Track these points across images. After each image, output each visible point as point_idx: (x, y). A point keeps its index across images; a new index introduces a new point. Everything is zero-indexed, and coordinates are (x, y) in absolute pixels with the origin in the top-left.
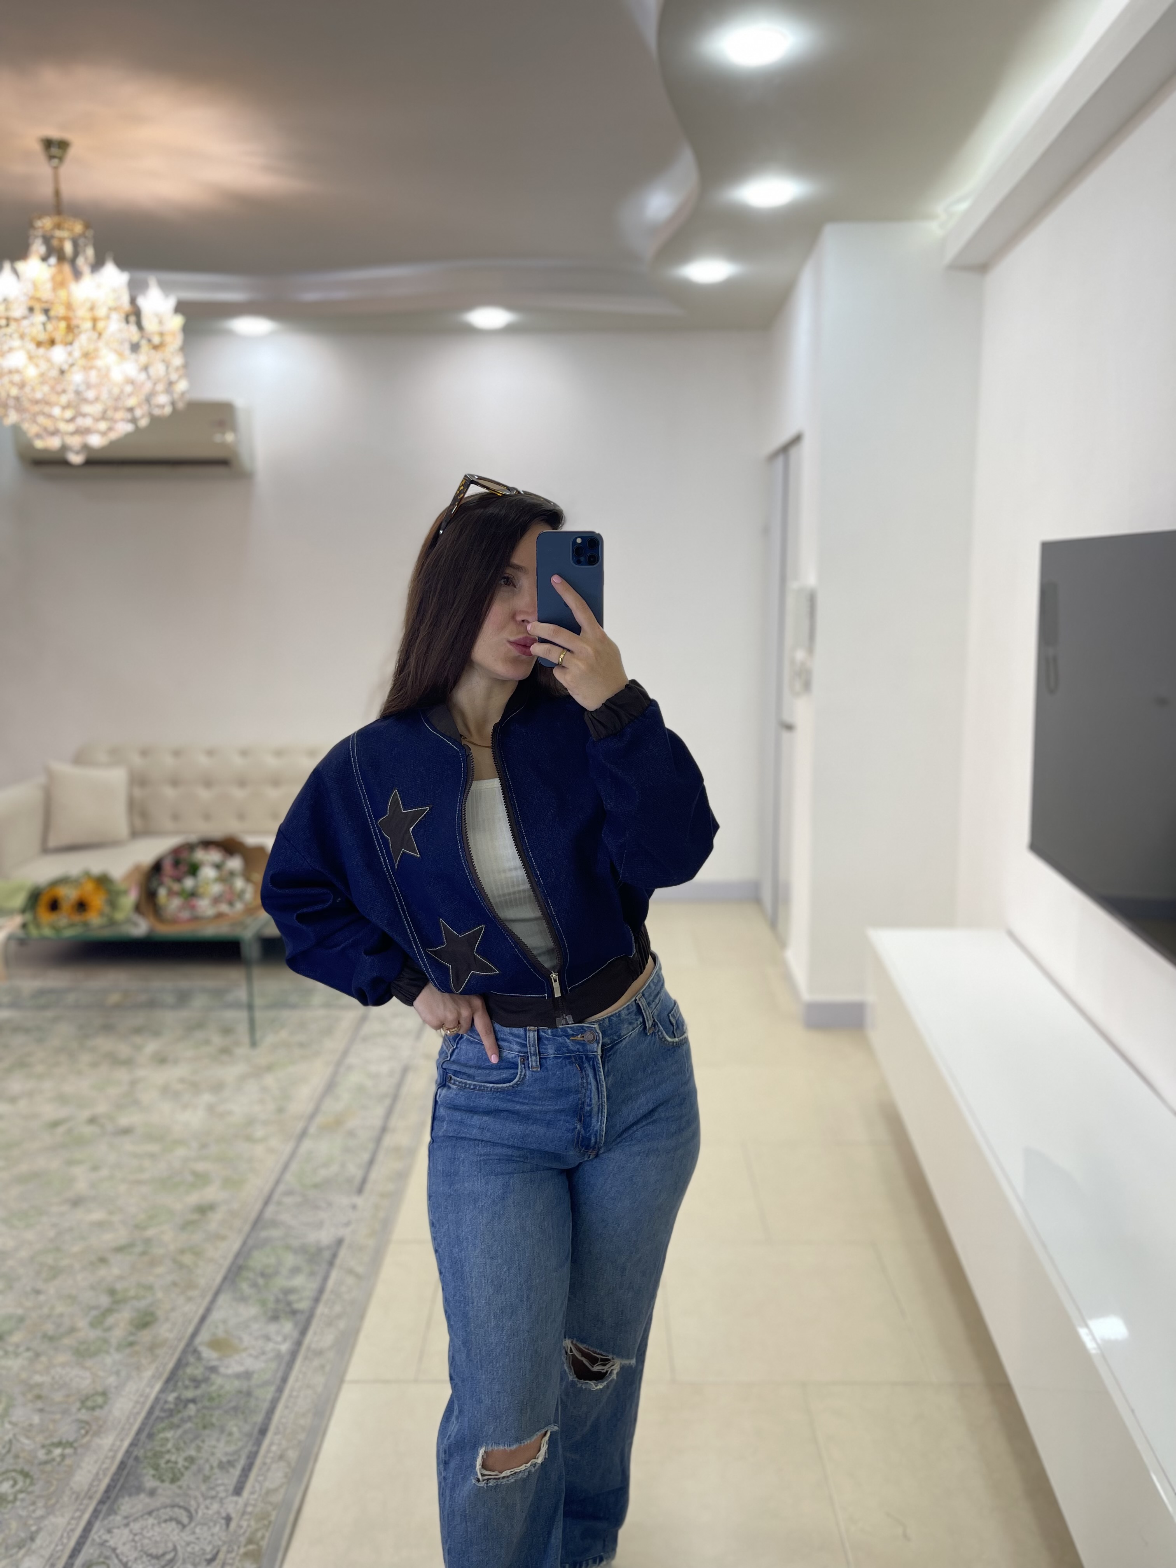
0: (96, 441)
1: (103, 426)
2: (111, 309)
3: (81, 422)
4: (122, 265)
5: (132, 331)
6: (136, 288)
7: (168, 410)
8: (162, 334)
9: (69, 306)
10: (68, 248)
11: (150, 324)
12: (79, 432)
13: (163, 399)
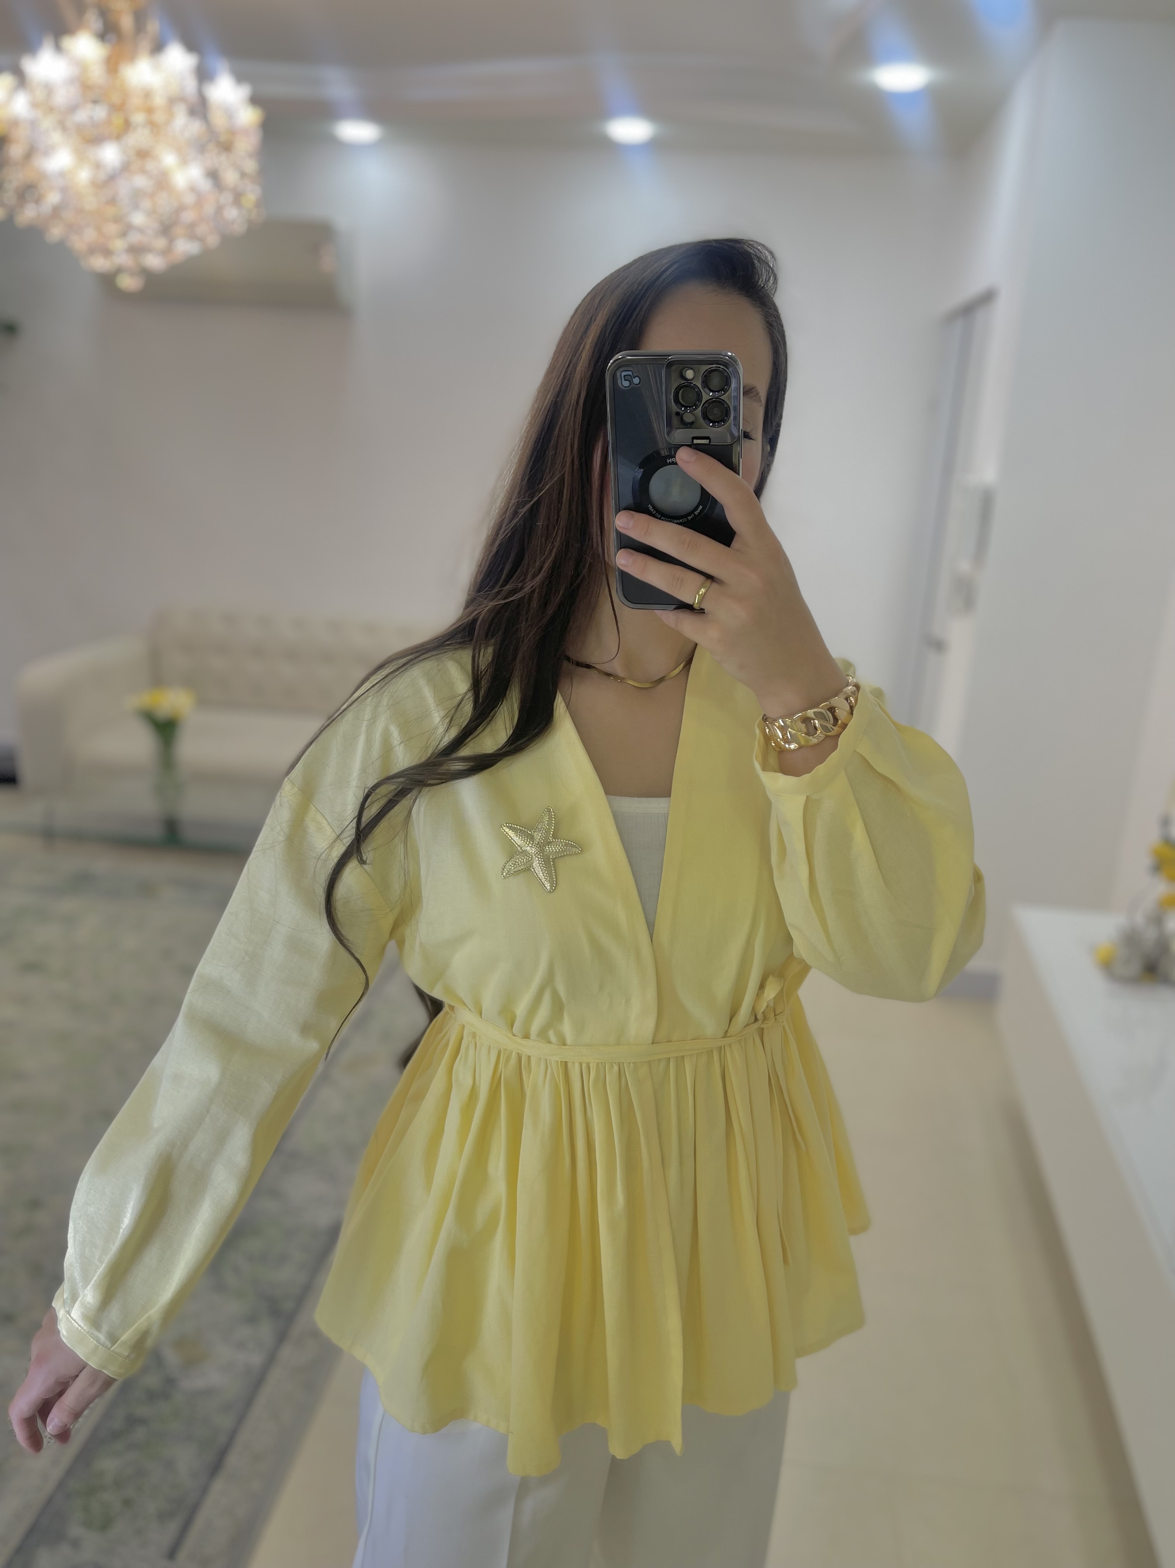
0: (154, 262)
1: (160, 243)
2: (173, 101)
3: (135, 238)
4: (191, 46)
5: (196, 127)
6: (204, 75)
7: (239, 228)
8: (233, 132)
9: (125, 93)
10: (127, 22)
11: (218, 120)
12: (136, 250)
13: (232, 213)
